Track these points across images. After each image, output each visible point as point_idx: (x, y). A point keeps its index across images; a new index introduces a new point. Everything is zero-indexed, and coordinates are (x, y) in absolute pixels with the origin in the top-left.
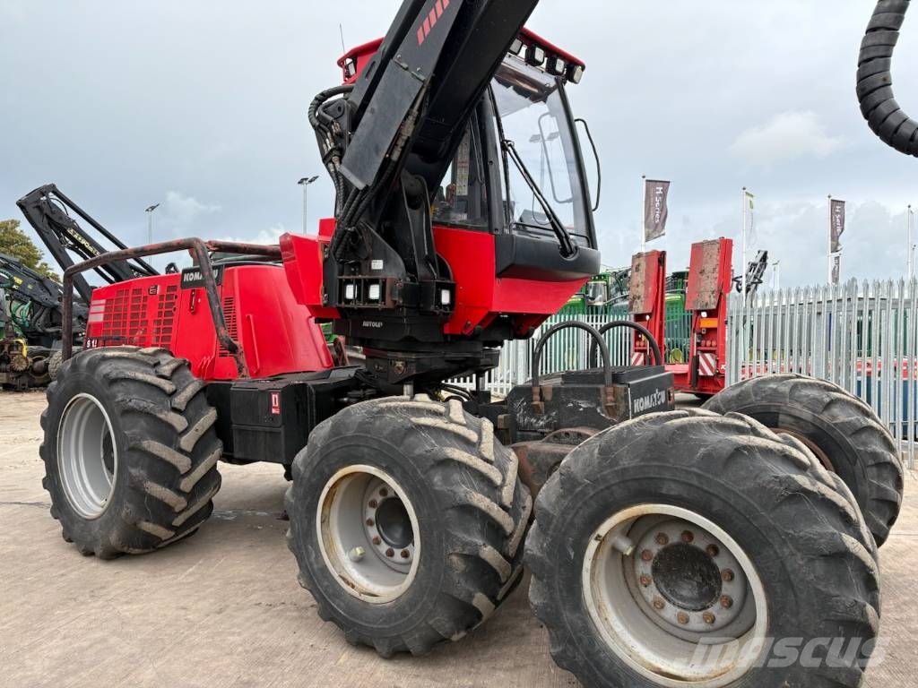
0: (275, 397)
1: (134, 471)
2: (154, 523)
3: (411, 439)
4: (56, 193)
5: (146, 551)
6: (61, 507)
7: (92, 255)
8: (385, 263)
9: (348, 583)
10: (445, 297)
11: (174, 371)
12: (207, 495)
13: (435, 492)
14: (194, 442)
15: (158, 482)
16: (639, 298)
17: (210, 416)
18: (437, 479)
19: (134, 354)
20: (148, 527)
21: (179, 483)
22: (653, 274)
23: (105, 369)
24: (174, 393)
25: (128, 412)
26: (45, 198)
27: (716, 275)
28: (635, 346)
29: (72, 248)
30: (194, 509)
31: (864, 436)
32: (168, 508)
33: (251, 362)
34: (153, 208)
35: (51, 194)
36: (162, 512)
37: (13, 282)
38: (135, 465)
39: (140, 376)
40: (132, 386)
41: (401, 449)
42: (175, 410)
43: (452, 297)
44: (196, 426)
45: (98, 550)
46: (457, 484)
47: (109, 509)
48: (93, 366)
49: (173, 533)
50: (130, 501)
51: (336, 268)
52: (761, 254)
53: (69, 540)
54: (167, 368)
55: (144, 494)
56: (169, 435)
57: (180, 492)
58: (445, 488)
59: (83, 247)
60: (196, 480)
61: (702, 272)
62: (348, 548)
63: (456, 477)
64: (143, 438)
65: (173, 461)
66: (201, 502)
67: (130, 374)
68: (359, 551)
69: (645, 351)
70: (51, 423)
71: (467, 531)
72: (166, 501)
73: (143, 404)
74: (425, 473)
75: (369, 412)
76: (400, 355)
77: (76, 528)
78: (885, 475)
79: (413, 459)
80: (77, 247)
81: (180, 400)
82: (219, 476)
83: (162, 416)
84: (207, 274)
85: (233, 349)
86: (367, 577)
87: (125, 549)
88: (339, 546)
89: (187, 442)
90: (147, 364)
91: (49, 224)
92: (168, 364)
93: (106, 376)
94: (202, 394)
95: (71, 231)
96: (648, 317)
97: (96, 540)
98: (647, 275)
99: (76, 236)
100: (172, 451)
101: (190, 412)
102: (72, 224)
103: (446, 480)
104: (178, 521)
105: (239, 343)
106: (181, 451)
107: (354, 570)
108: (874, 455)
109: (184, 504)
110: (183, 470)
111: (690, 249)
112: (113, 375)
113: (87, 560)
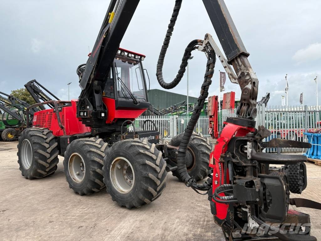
0: (68, 139)
1: (35, 157)
2: (41, 170)
3: (84, 147)
4: (36, 82)
5: (40, 178)
6: (22, 168)
7: (47, 100)
8: (89, 107)
9: (74, 179)
10: (103, 115)
11: (47, 134)
12: (55, 164)
13: (87, 158)
14: (51, 150)
15: (41, 160)
16: (210, 111)
17: (56, 144)
18: (88, 155)
19: (38, 129)
20: (39, 171)
21: (47, 161)
22: (214, 103)
23: (30, 133)
24: (46, 139)
25: (34, 143)
26: (32, 84)
27: (230, 103)
28: (210, 126)
29: (41, 98)
30: (51, 167)
31: (200, 147)
32: (44, 166)
33: (67, 131)
34: (70, 84)
35: (34, 82)
36: (43, 167)
37: (24, 109)
38: (36, 156)
39: (38, 135)
40: (36, 137)
41: (81, 149)
42: (46, 143)
43: (105, 115)
44: (52, 147)
45: (29, 177)
46: (92, 156)
47: (30, 167)
48: (28, 132)
49: (46, 173)
50: (35, 165)
51: (79, 108)
52: (268, 94)
53: (23, 175)
54: (45, 133)
55: (38, 163)
56: (44, 149)
57: (47, 163)
58: (89, 157)
59: (44, 98)
60: (52, 160)
61: (226, 102)
62: (76, 172)
63: (92, 154)
64: (37, 149)
65: (45, 155)
66: (53, 165)
67: (36, 134)
68: (78, 172)
69: (212, 127)
70: (19, 147)
71: (93, 166)
72: (44, 165)
73: (38, 141)
74: (86, 154)
75: (77, 141)
76: (95, 129)
77: (24, 172)
78: (204, 156)
79: (84, 151)
80: (42, 98)
81: (48, 140)
82: (58, 159)
83: (43, 144)
84: (56, 109)
85: (62, 128)
86: (79, 178)
87: (34, 176)
88: (74, 172)
89: (49, 150)
90: (40, 132)
91: (34, 91)
92: (46, 132)
93: (30, 135)
94: (54, 139)
95: (40, 93)
96: (213, 117)
97: (28, 174)
98: (212, 104)
99: (42, 95)
100: (45, 152)
101: (50, 143)
102: (41, 91)
103: (90, 155)
104: (47, 170)
105: (64, 127)
106: (47, 153)
107: (77, 177)
108: (202, 151)
109: (49, 166)
110: (48, 157)
111: (223, 95)
112: (32, 134)
113: (26, 180)
